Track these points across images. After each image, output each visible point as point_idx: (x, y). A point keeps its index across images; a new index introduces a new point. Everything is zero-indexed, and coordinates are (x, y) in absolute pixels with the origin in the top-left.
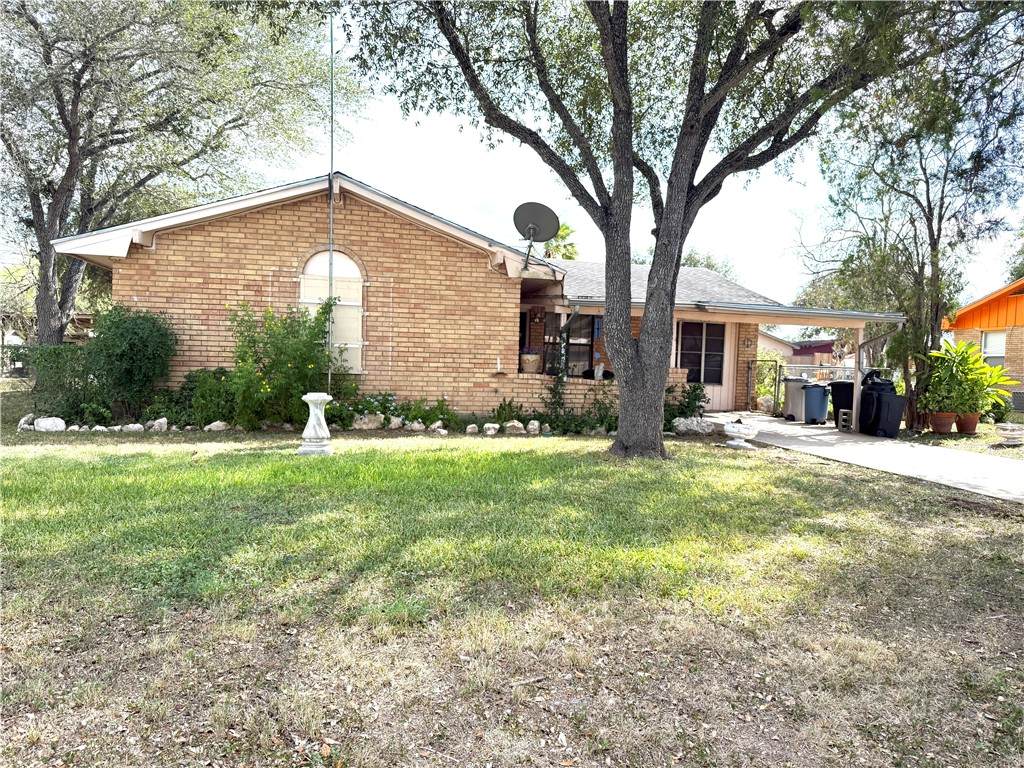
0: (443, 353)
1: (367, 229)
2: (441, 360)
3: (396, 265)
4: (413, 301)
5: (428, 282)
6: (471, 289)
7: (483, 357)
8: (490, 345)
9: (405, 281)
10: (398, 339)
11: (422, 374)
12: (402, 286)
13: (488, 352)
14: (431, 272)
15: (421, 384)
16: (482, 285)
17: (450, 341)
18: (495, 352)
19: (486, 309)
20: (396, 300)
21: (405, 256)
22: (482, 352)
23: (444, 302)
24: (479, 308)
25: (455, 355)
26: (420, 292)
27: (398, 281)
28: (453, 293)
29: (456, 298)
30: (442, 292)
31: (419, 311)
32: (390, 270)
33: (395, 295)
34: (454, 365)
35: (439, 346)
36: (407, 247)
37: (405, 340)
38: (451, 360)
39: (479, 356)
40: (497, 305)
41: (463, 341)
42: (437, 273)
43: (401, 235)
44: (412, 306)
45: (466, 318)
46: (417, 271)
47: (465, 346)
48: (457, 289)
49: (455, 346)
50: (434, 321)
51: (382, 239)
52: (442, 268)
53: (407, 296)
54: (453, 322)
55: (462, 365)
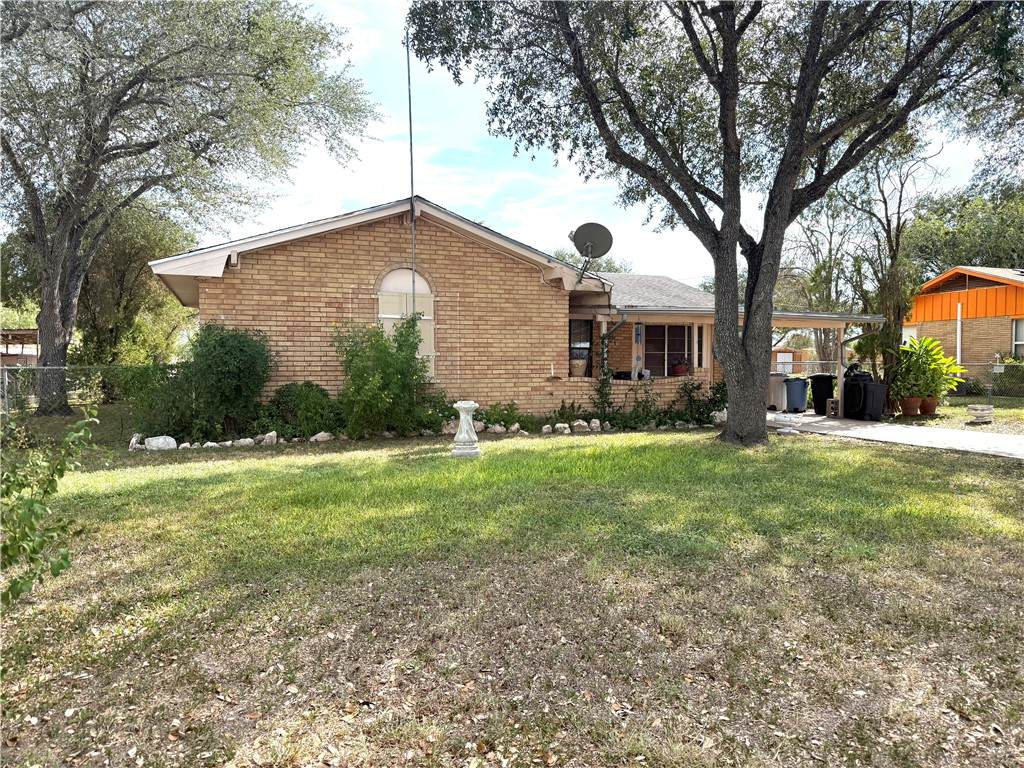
0: (505, 361)
1: (435, 248)
2: (503, 367)
3: (460, 281)
4: (477, 314)
5: (489, 296)
6: (527, 301)
7: (539, 363)
8: (543, 352)
9: (470, 295)
10: (465, 349)
11: (487, 380)
12: (467, 300)
13: (543, 358)
14: (492, 287)
15: (486, 390)
16: (536, 297)
17: (511, 350)
18: (549, 358)
19: (539, 319)
20: (463, 313)
21: (469, 272)
22: (538, 358)
23: (504, 314)
24: (534, 319)
25: (514, 363)
26: (483, 305)
27: (464, 295)
28: (511, 305)
29: (514, 310)
30: (502, 305)
31: (483, 322)
32: (456, 285)
33: (461, 309)
34: (514, 371)
35: (501, 354)
36: (471, 264)
37: (472, 349)
38: (511, 367)
39: (534, 363)
40: (549, 315)
41: (521, 349)
42: (496, 287)
43: (465, 253)
44: (477, 318)
45: (523, 327)
46: (480, 286)
47: (523, 354)
48: (516, 302)
49: (514, 354)
50: (496, 332)
51: (447, 257)
52: (501, 283)
53: (471, 309)
54: (512, 332)
55: (522, 371)
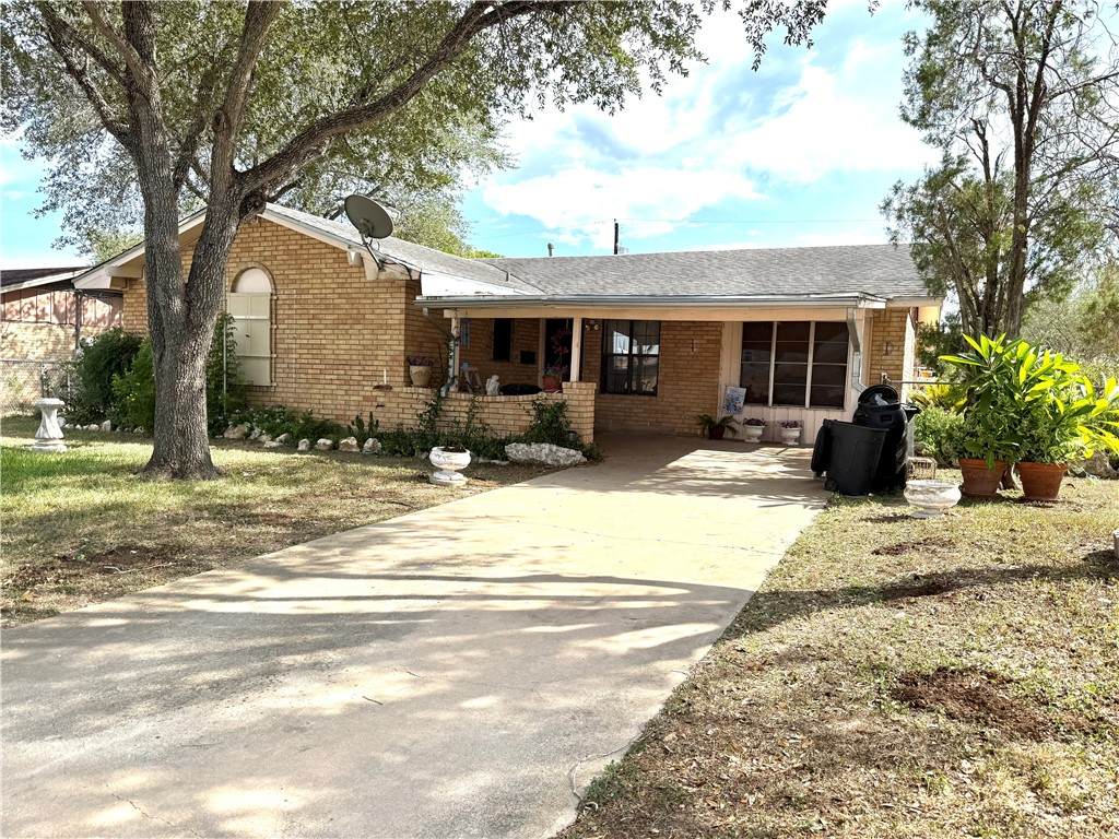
0: (336, 366)
1: (275, 243)
2: (335, 372)
3: (298, 277)
4: (312, 312)
5: (324, 291)
6: (360, 295)
7: (371, 368)
8: (377, 355)
9: (306, 291)
10: (301, 351)
11: (319, 386)
12: (303, 297)
13: (376, 363)
14: (326, 281)
15: (318, 396)
16: (369, 290)
17: (342, 352)
18: (381, 363)
19: (373, 317)
20: (299, 312)
21: (305, 267)
22: (369, 363)
23: (336, 312)
24: (367, 316)
25: (347, 367)
26: (317, 301)
27: (301, 292)
28: (344, 301)
29: (347, 306)
30: (336, 301)
31: (316, 321)
32: (294, 282)
33: (298, 306)
34: (346, 377)
35: (333, 357)
36: (306, 257)
37: (306, 351)
38: (343, 372)
39: (367, 368)
40: (383, 311)
41: (354, 352)
42: (330, 281)
43: (301, 245)
44: (311, 317)
45: (356, 326)
46: (314, 281)
47: (354, 357)
48: (348, 297)
49: (346, 357)
50: (329, 332)
51: (287, 252)
52: (335, 276)
53: (306, 306)
54: (343, 332)
55: (353, 378)
